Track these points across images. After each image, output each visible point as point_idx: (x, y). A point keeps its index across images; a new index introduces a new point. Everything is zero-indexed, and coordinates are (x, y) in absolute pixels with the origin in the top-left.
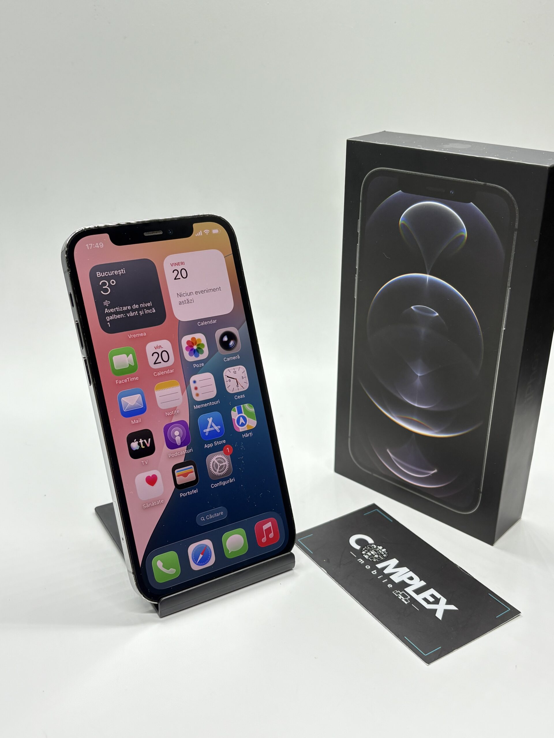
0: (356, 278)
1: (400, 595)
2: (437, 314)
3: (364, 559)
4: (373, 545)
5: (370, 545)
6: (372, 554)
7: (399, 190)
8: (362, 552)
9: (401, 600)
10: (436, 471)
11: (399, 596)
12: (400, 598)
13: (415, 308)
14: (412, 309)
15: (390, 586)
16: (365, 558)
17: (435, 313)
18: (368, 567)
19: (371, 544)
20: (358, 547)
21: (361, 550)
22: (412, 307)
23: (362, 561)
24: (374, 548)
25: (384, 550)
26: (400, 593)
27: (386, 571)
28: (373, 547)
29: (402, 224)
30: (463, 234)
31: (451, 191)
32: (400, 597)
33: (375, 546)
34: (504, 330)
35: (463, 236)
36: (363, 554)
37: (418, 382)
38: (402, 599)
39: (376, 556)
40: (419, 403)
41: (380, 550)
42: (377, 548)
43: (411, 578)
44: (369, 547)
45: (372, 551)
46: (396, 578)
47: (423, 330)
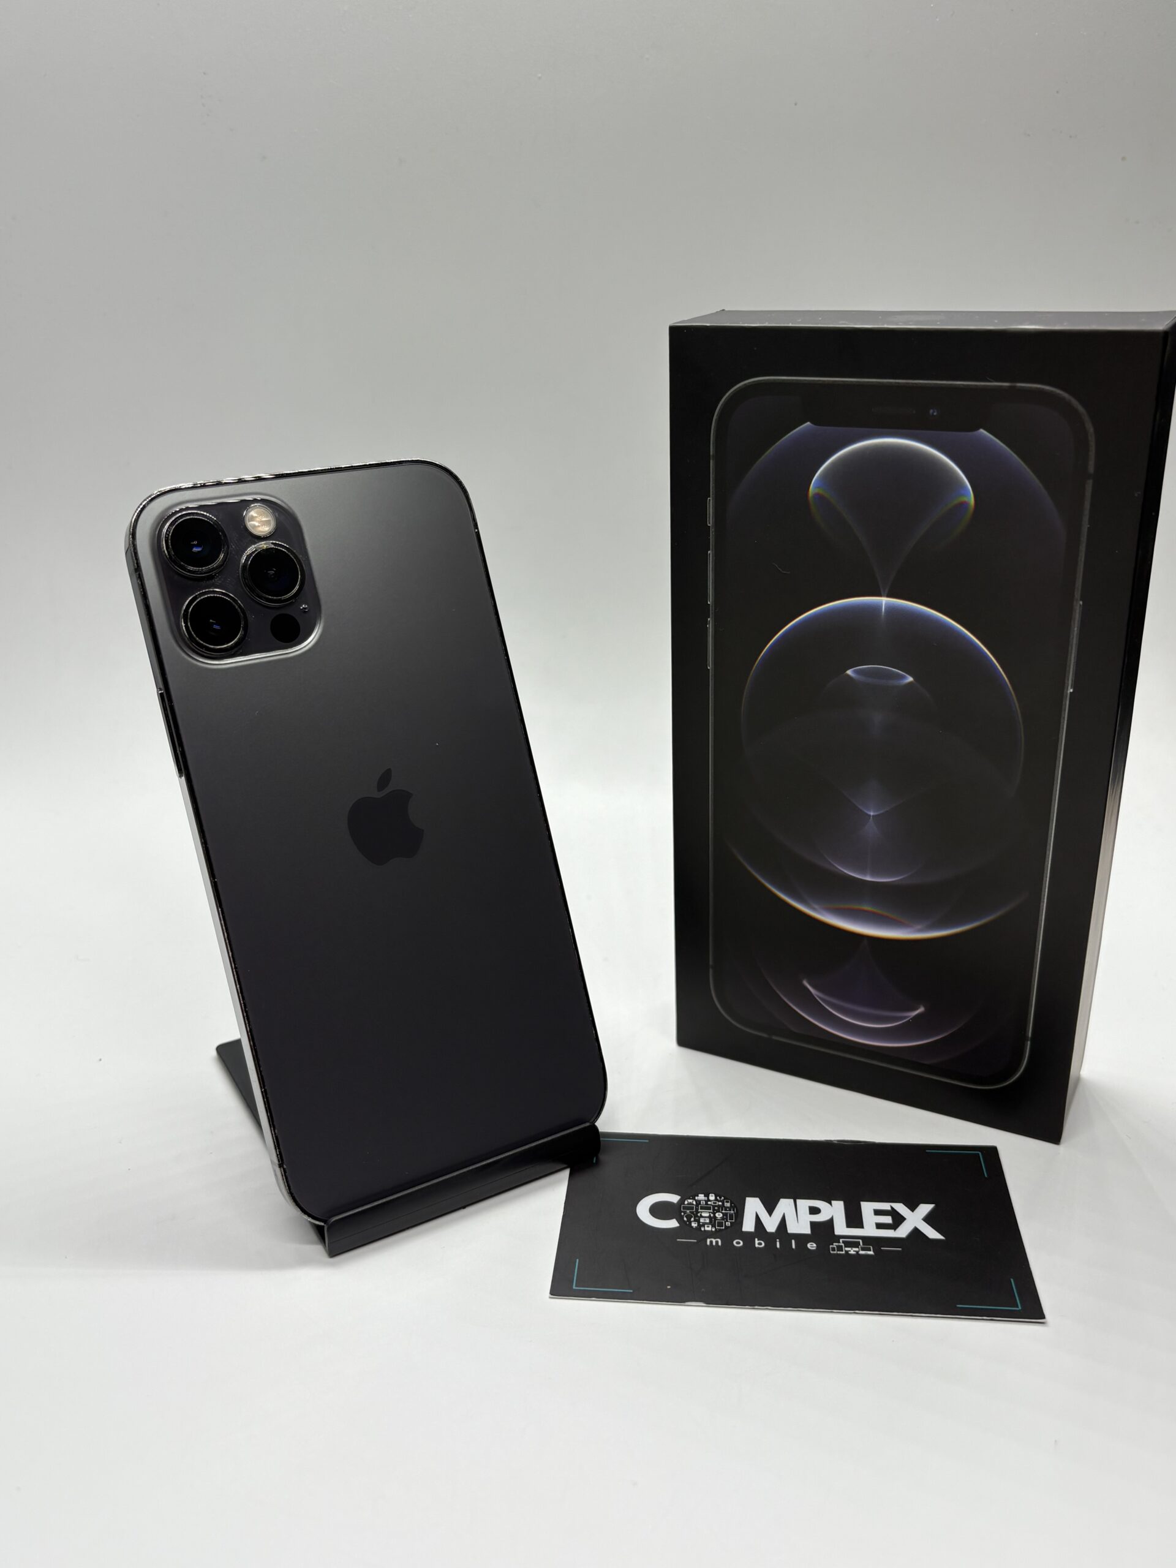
2: (910, 679)
7: (806, 422)
13: (855, 672)
14: (848, 675)
17: (903, 677)
22: (849, 672)
29: (818, 496)
30: (965, 499)
35: (964, 505)
37: (871, 830)
40: (874, 873)
47: (877, 719)
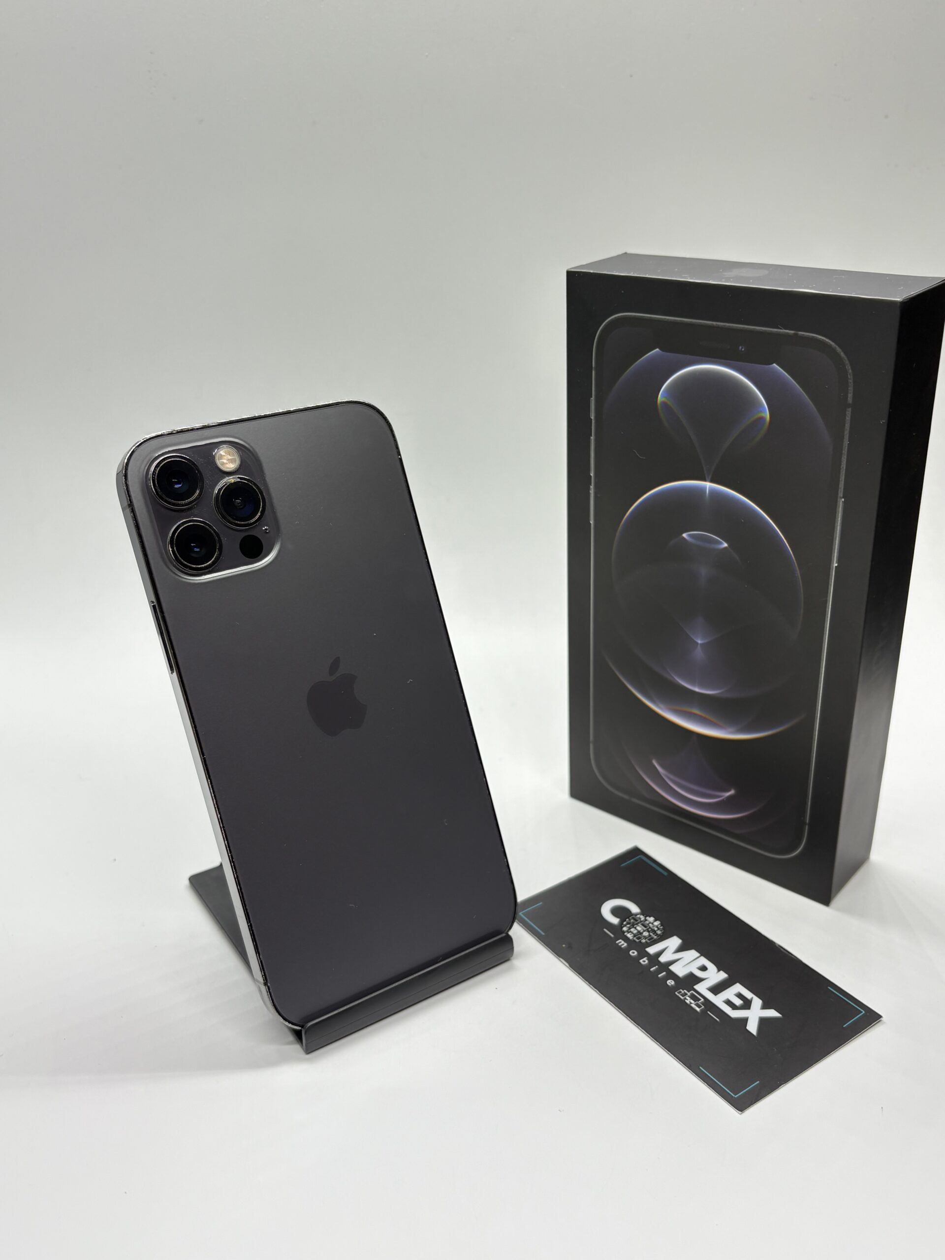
0: (592, 492)
1: (688, 998)
3: (626, 939)
4: (638, 916)
5: (634, 916)
6: (639, 932)
8: (622, 928)
9: (689, 1006)
10: (732, 792)
11: (685, 999)
12: (688, 1002)
15: (671, 983)
16: (628, 938)
18: (633, 953)
19: (636, 915)
20: (615, 921)
21: (621, 925)
23: (622, 944)
24: (641, 921)
25: (657, 923)
26: (688, 993)
27: (663, 959)
28: (640, 918)
31: (740, 348)
32: (689, 1000)
33: (642, 918)
34: (836, 567)
36: (624, 932)
38: (691, 1003)
39: (646, 934)
41: (650, 923)
42: (646, 920)
43: (703, 968)
44: (634, 919)
45: (638, 926)
46: (679, 970)
